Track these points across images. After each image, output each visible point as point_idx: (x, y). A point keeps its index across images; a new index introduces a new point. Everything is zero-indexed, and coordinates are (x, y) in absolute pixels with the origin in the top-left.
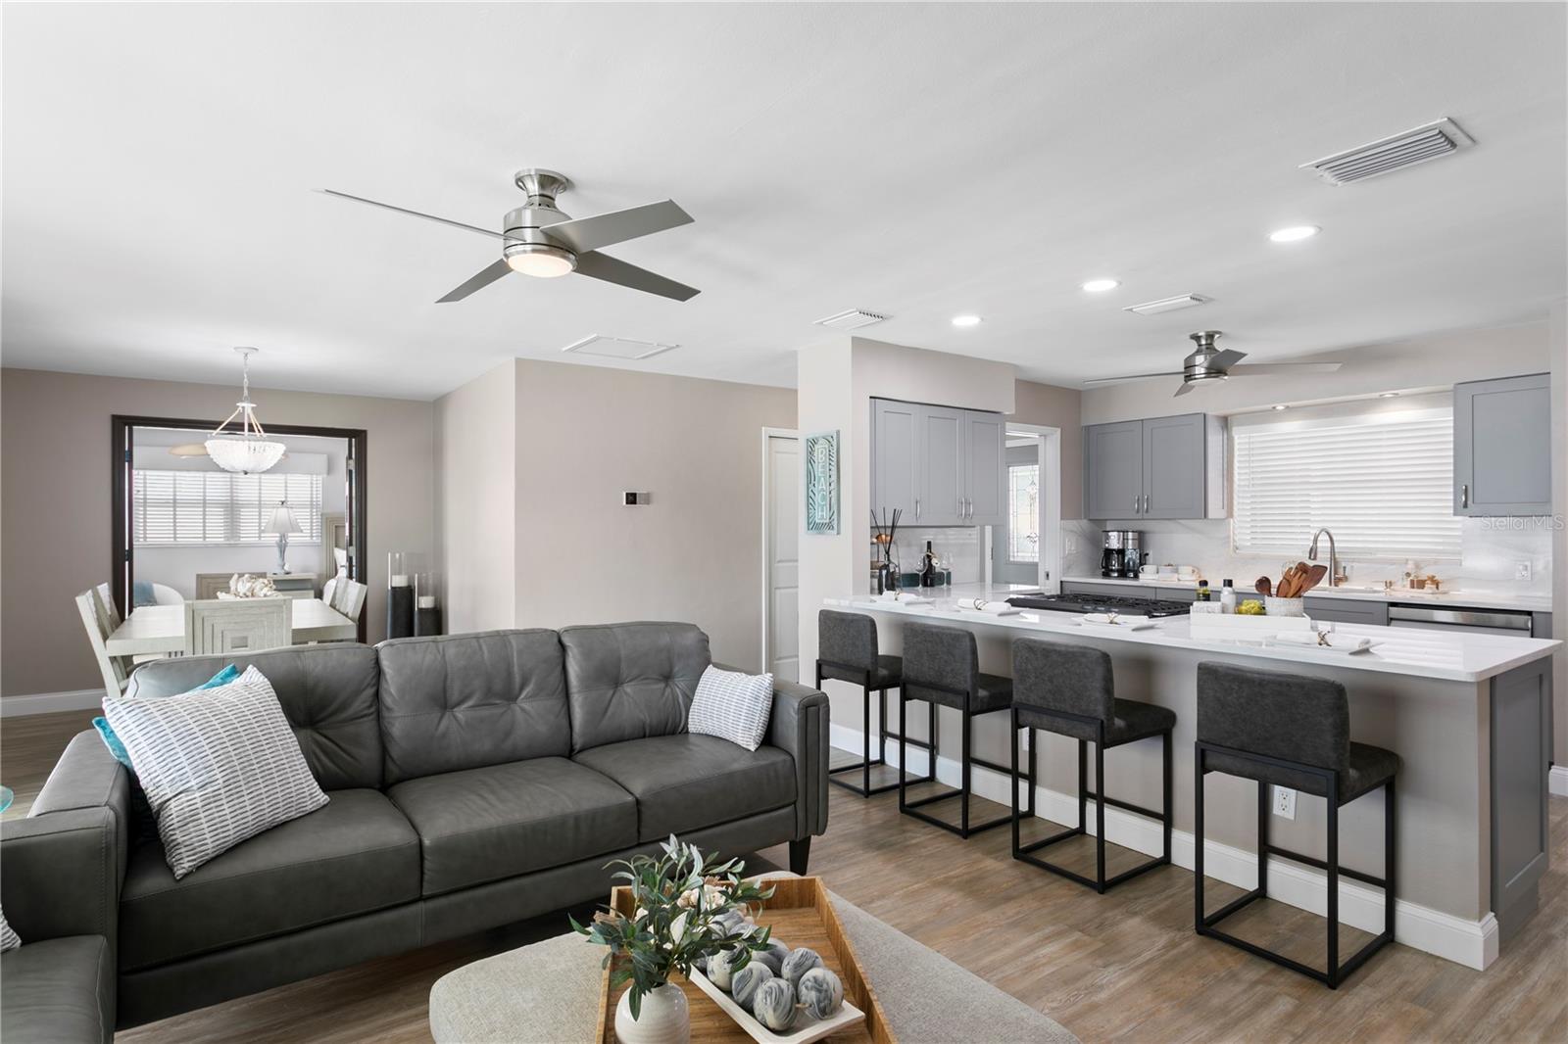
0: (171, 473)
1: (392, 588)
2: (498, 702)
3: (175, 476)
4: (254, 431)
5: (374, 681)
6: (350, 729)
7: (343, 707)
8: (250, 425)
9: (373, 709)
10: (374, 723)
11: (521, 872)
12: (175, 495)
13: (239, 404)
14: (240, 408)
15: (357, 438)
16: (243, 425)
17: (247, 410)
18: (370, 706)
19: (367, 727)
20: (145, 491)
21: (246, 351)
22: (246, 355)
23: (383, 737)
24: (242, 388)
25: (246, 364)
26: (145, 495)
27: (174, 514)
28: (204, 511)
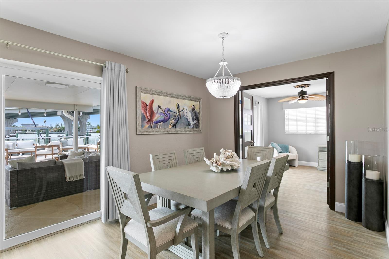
1: (348, 162)
3: (297, 110)
12: (297, 117)
13: (221, 64)
14: (221, 66)
15: (330, 77)
17: (224, 66)
26: (288, 117)
27: (297, 123)
28: (306, 122)
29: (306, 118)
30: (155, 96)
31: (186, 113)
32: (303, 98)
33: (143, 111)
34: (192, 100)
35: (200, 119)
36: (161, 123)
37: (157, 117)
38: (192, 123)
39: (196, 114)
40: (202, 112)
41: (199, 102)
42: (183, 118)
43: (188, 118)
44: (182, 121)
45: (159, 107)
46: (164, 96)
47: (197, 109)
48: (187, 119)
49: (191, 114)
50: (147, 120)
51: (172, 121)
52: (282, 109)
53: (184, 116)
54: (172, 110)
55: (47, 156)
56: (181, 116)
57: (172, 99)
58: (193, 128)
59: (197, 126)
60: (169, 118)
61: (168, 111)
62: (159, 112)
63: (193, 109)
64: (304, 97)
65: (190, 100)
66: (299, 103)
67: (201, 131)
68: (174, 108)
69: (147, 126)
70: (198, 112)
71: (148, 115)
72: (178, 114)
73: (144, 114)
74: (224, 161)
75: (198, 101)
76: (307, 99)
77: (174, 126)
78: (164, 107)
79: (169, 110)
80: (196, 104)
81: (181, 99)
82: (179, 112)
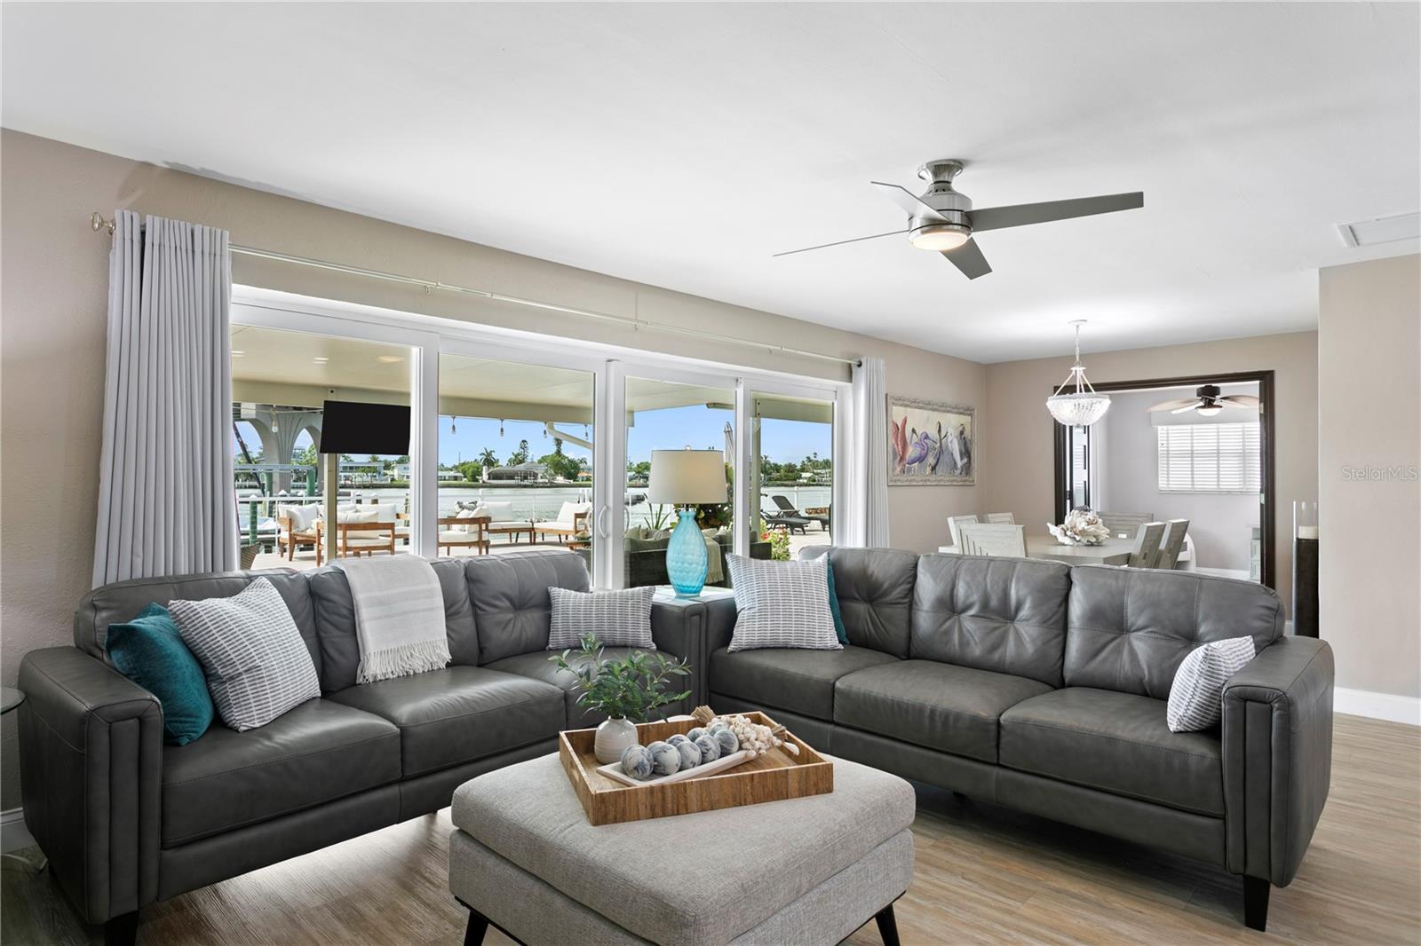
0: (1189, 427)
1: (1298, 540)
2: (994, 617)
3: (1192, 429)
4: (1090, 391)
5: (910, 579)
6: (887, 610)
7: (886, 593)
8: (1086, 386)
9: (906, 600)
10: (906, 611)
11: (886, 734)
12: (1192, 447)
13: (1074, 369)
14: (1074, 372)
15: (1266, 379)
16: (1075, 386)
17: (1079, 373)
18: (905, 597)
19: (899, 613)
20: (1168, 444)
21: (1077, 324)
22: (1078, 327)
23: (910, 622)
24: (1075, 356)
25: (1077, 335)
26: (1168, 447)
27: (1192, 464)
28: (1218, 460)
29: (1218, 450)
30: (909, 409)
31: (951, 442)
32: (1209, 404)
33: (894, 442)
34: (961, 413)
35: (972, 455)
36: (917, 463)
37: (912, 452)
38: (959, 464)
39: (965, 444)
40: (976, 438)
41: (971, 415)
42: (945, 453)
43: (955, 455)
44: (945, 458)
45: (914, 431)
46: (920, 408)
47: (967, 433)
48: (952, 454)
49: (959, 444)
50: (899, 458)
51: (931, 460)
52: (1150, 424)
53: (947, 447)
54: (931, 438)
55: (451, 548)
56: (944, 448)
57: (931, 412)
58: (961, 474)
59: (967, 469)
60: (927, 453)
61: (925, 438)
62: (913, 442)
63: (962, 433)
64: (1214, 401)
65: (957, 413)
66: (1200, 415)
67: (973, 481)
68: (933, 433)
69: (898, 469)
70: (969, 437)
71: (900, 447)
72: (938, 445)
73: (896, 446)
74: (1086, 527)
75: (969, 415)
76: (1221, 407)
77: (934, 468)
78: (919, 432)
79: (927, 437)
80: (966, 419)
81: (944, 411)
82: (941, 441)
